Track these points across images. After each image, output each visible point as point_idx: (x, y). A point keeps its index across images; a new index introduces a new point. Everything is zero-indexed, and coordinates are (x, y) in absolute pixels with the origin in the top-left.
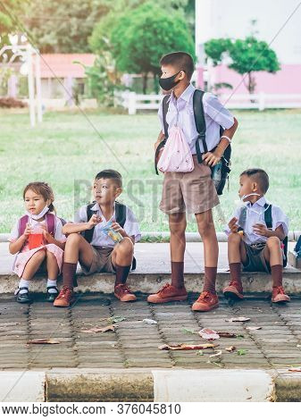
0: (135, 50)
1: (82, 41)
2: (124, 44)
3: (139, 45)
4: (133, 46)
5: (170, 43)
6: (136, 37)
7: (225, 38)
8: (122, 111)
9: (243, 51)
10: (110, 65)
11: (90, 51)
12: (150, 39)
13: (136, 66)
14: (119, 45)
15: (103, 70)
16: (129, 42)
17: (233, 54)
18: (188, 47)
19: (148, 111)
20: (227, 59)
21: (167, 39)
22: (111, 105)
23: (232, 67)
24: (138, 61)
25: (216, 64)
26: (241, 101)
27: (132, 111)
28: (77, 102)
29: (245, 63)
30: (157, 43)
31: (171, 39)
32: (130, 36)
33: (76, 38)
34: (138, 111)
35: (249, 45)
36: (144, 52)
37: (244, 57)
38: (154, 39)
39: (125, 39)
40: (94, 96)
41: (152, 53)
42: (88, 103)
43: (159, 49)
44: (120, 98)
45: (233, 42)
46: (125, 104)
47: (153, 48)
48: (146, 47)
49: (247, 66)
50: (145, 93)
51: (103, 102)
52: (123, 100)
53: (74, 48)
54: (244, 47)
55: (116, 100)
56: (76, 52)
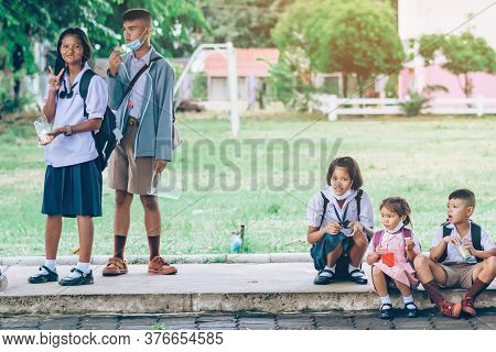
0: (336, 47)
1: (262, 34)
2: (323, 41)
3: (340, 42)
4: (333, 43)
5: (377, 39)
6: (337, 32)
7: (438, 34)
8: (321, 117)
9: (459, 49)
10: (304, 63)
11: (272, 46)
12: (353, 34)
13: (337, 65)
14: (317, 40)
15: (293, 68)
16: (328, 38)
17: (446, 52)
18: (396, 44)
19: (350, 117)
20: (440, 58)
21: (372, 35)
22: (305, 109)
23: (445, 66)
24: (338, 60)
25: (427, 64)
26: (457, 106)
27: (333, 117)
28: (262, 106)
29: (461, 62)
30: (361, 38)
31: (377, 35)
32: (330, 32)
33: (256, 30)
34: (340, 117)
35: (465, 42)
36: (346, 49)
37: (459, 55)
38: (357, 35)
39: (323, 34)
40: (280, 98)
41: (355, 51)
42: (274, 107)
43: (364, 46)
44: (316, 102)
45: (447, 38)
46: (323, 109)
47: (357, 45)
48: (348, 43)
49: (464, 66)
50: (345, 97)
51: (293, 106)
52: (321, 104)
53: (254, 42)
54: (459, 44)
55: (310, 103)
56: (256, 46)
